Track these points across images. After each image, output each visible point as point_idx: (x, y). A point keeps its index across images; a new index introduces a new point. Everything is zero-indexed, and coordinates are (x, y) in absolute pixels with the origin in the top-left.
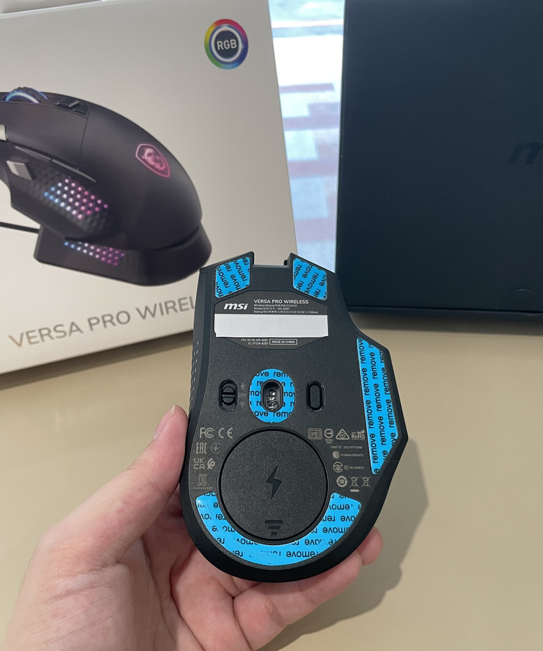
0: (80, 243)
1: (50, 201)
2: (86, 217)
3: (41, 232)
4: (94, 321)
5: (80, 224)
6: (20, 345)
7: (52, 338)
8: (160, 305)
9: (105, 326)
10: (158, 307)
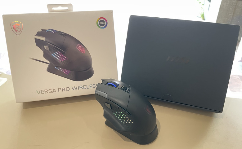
0: (59, 68)
1: (53, 56)
2: (62, 61)
3: (50, 64)
4: (60, 89)
5: (60, 63)
6: (39, 94)
7: (48, 93)
9: (63, 91)
10: (78, 87)
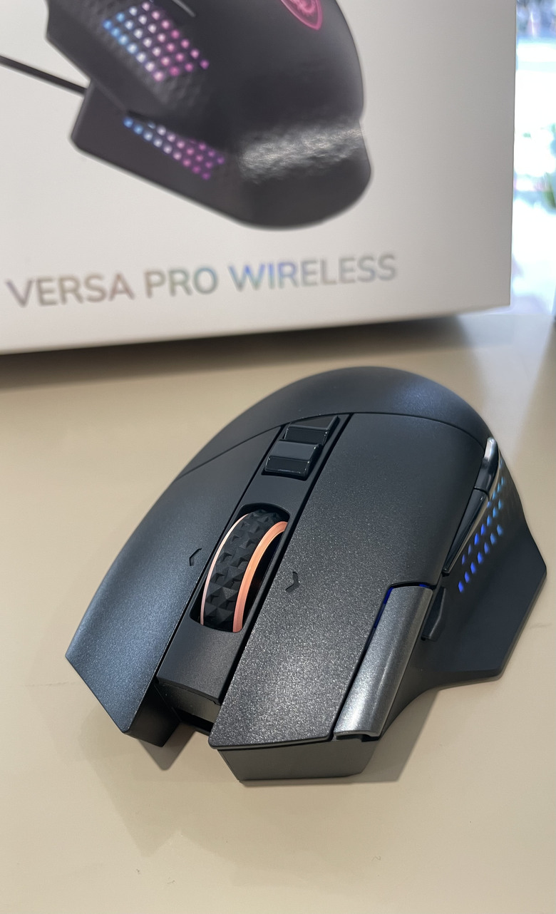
0: (152, 126)
1: (112, 39)
2: (169, 79)
3: (88, 93)
4: (155, 278)
5: (156, 90)
6: (23, 302)
7: (79, 298)
8: (271, 267)
9: (173, 292)
10: (266, 272)
